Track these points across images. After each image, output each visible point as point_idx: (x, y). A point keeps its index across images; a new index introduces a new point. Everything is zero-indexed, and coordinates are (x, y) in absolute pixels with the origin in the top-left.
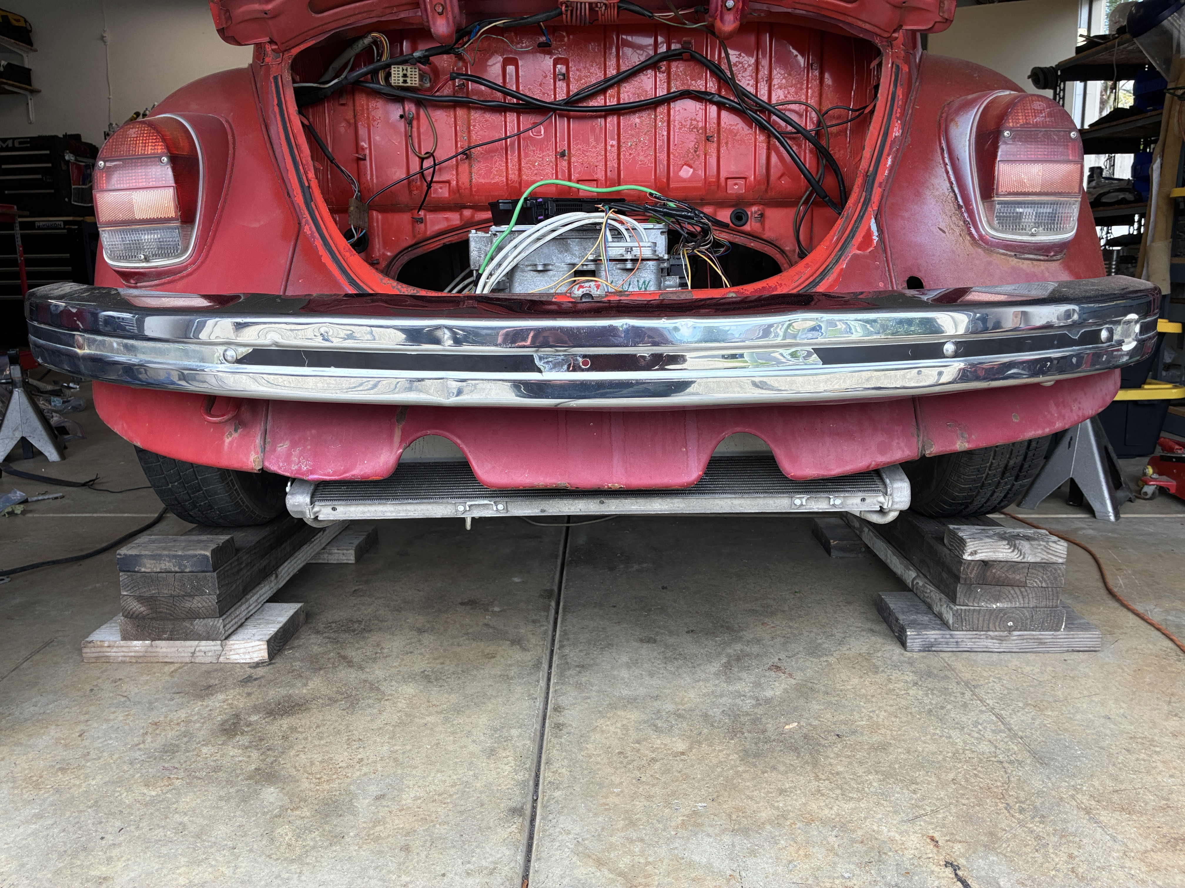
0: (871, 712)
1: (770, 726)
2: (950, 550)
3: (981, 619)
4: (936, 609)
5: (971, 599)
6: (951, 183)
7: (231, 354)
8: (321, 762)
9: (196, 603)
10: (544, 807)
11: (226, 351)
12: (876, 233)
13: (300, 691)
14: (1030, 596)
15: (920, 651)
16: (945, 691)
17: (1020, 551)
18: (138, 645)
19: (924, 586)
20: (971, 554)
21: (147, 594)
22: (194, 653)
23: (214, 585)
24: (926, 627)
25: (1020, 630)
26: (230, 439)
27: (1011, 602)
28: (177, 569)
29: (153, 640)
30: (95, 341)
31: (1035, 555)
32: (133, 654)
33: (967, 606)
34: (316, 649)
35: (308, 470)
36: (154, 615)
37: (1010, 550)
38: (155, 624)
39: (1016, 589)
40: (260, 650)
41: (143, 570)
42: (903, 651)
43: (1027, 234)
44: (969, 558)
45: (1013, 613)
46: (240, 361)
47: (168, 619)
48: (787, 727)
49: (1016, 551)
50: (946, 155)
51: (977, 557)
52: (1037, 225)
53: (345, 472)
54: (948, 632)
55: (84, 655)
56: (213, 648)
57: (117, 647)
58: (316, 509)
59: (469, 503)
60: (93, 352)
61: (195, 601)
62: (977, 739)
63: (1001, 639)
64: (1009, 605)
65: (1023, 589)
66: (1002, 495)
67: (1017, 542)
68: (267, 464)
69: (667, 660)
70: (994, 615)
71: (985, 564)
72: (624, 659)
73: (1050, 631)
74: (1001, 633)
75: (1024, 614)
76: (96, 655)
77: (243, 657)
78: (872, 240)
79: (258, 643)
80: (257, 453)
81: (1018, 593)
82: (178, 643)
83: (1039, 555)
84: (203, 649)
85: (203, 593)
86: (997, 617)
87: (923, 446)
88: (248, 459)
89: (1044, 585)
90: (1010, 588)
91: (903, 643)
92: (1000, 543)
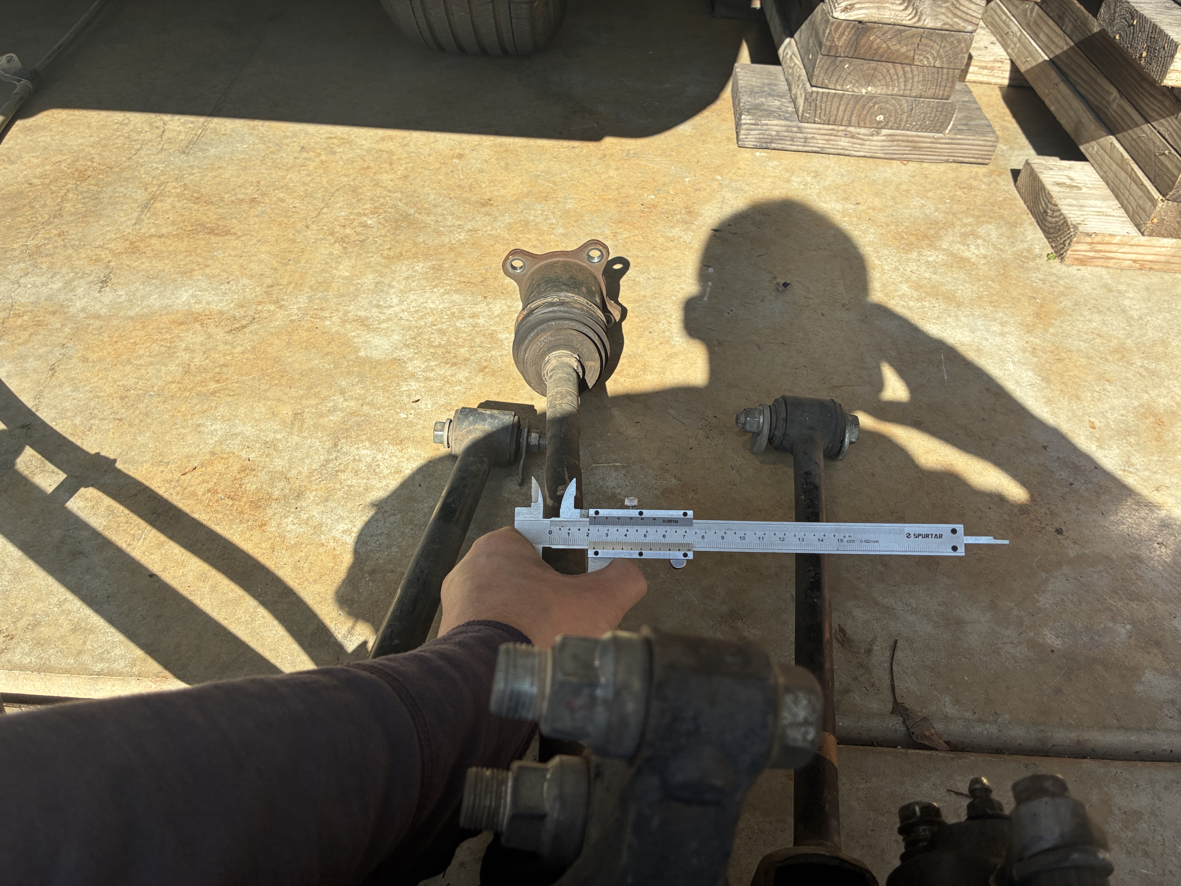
3: (842, 108)
4: (794, 91)
5: (834, 78)
14: (916, 79)
15: (755, 147)
17: (916, 9)
19: (791, 58)
20: (845, 10)
24: (768, 115)
25: (891, 128)
27: (887, 86)
31: (936, 17)
33: (827, 87)
37: (902, 7)
39: (898, 66)
42: (732, 146)
44: (842, 16)
45: (887, 102)
49: (911, 9)
51: (852, 15)
54: (795, 124)
63: (864, 139)
64: (884, 91)
65: (908, 69)
70: (861, 103)
71: (862, 27)
73: (931, 132)
74: (866, 131)
75: (901, 106)
81: (901, 73)
83: (942, 17)
86: (864, 107)
89: (938, 64)
90: (890, 65)
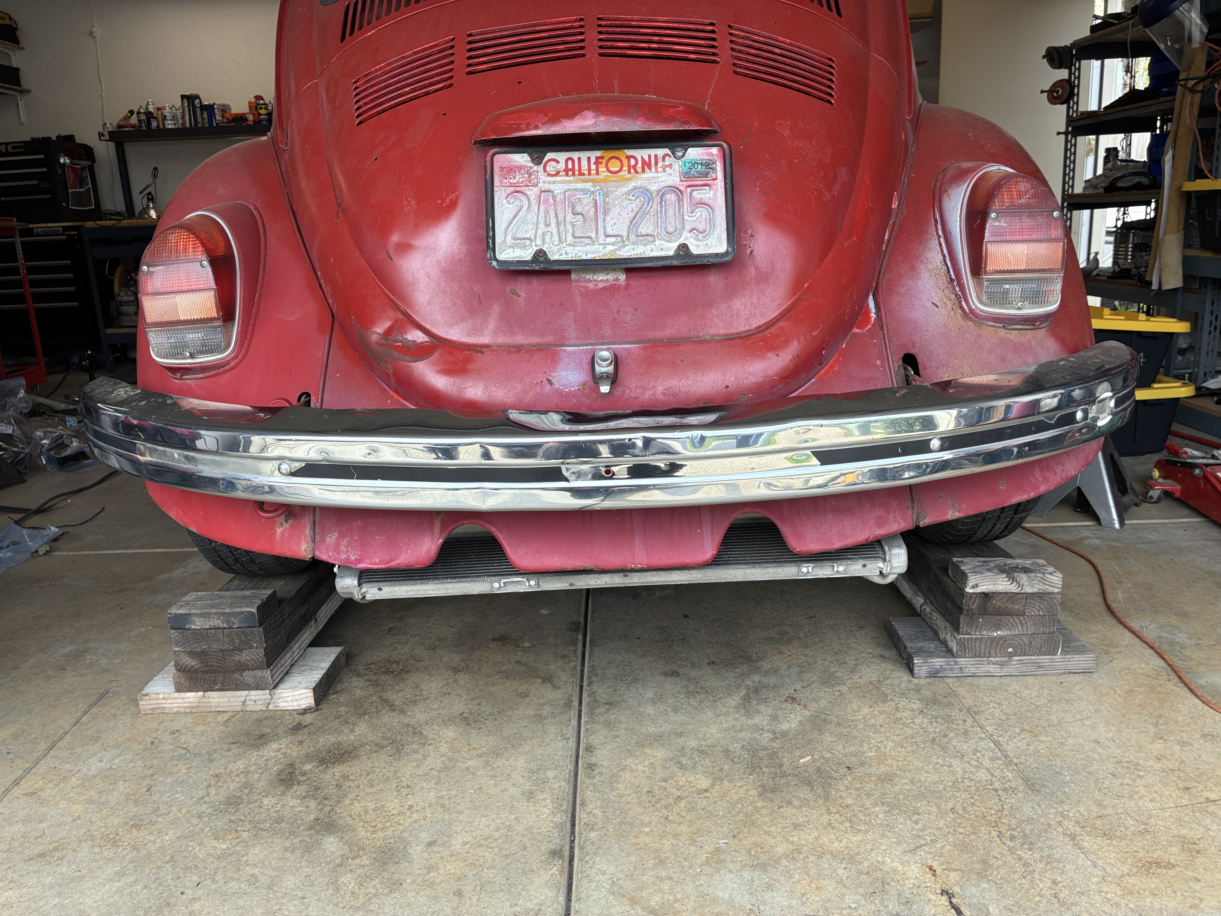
0: (879, 742)
1: (786, 760)
2: (954, 582)
3: (983, 646)
4: (942, 636)
5: (974, 629)
6: (944, 256)
7: (285, 467)
8: (374, 810)
9: (245, 656)
10: (582, 848)
11: (280, 465)
12: (873, 311)
13: (348, 737)
14: (1029, 624)
15: (927, 677)
16: (948, 719)
17: (1018, 583)
18: (192, 697)
19: (930, 613)
20: (973, 587)
21: (198, 650)
22: (244, 702)
23: (261, 639)
24: (931, 655)
25: (1020, 656)
26: (282, 529)
27: (1010, 630)
28: (225, 625)
29: (205, 691)
30: (157, 450)
31: (1032, 586)
32: (187, 705)
33: (970, 634)
34: (359, 693)
35: (356, 559)
36: (206, 669)
37: (1009, 583)
38: (206, 676)
39: (1015, 618)
40: (307, 697)
41: (193, 627)
42: (911, 678)
43: (1014, 308)
44: (971, 591)
45: (1013, 640)
46: (293, 474)
47: (219, 672)
48: (802, 761)
49: (1015, 583)
50: (939, 227)
51: (979, 590)
52: (1023, 299)
53: (390, 561)
54: (952, 659)
55: (141, 707)
56: (262, 697)
57: (172, 699)
58: (364, 590)
59: (503, 581)
60: (155, 460)
61: (244, 655)
62: (976, 767)
63: (1002, 664)
64: (1009, 633)
65: (1021, 618)
66: (1003, 527)
67: (1016, 575)
68: (317, 553)
69: (690, 694)
70: (995, 642)
71: (986, 596)
72: (650, 694)
73: (1048, 655)
74: (1002, 659)
75: (1023, 641)
76: (152, 706)
77: (291, 704)
78: (870, 317)
79: (304, 691)
80: (308, 543)
81: (1017, 621)
82: (229, 693)
83: (1036, 586)
84: (253, 698)
85: (251, 647)
86: (997, 644)
87: (918, 518)
88: (299, 549)
89: (1041, 613)
90: (1009, 617)
91: (910, 669)
92: (999, 576)
